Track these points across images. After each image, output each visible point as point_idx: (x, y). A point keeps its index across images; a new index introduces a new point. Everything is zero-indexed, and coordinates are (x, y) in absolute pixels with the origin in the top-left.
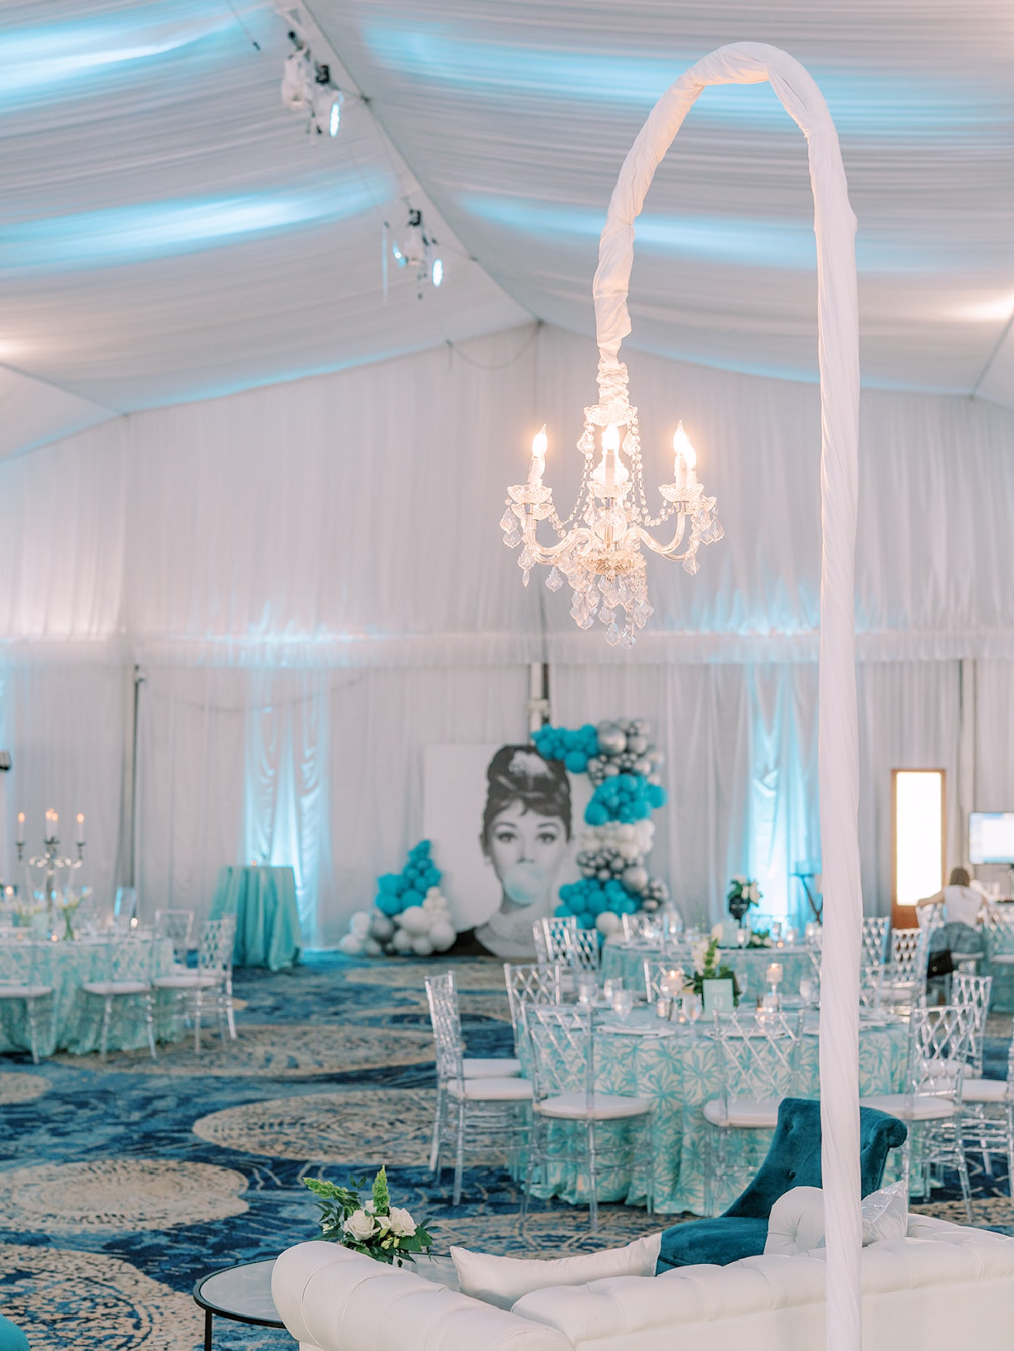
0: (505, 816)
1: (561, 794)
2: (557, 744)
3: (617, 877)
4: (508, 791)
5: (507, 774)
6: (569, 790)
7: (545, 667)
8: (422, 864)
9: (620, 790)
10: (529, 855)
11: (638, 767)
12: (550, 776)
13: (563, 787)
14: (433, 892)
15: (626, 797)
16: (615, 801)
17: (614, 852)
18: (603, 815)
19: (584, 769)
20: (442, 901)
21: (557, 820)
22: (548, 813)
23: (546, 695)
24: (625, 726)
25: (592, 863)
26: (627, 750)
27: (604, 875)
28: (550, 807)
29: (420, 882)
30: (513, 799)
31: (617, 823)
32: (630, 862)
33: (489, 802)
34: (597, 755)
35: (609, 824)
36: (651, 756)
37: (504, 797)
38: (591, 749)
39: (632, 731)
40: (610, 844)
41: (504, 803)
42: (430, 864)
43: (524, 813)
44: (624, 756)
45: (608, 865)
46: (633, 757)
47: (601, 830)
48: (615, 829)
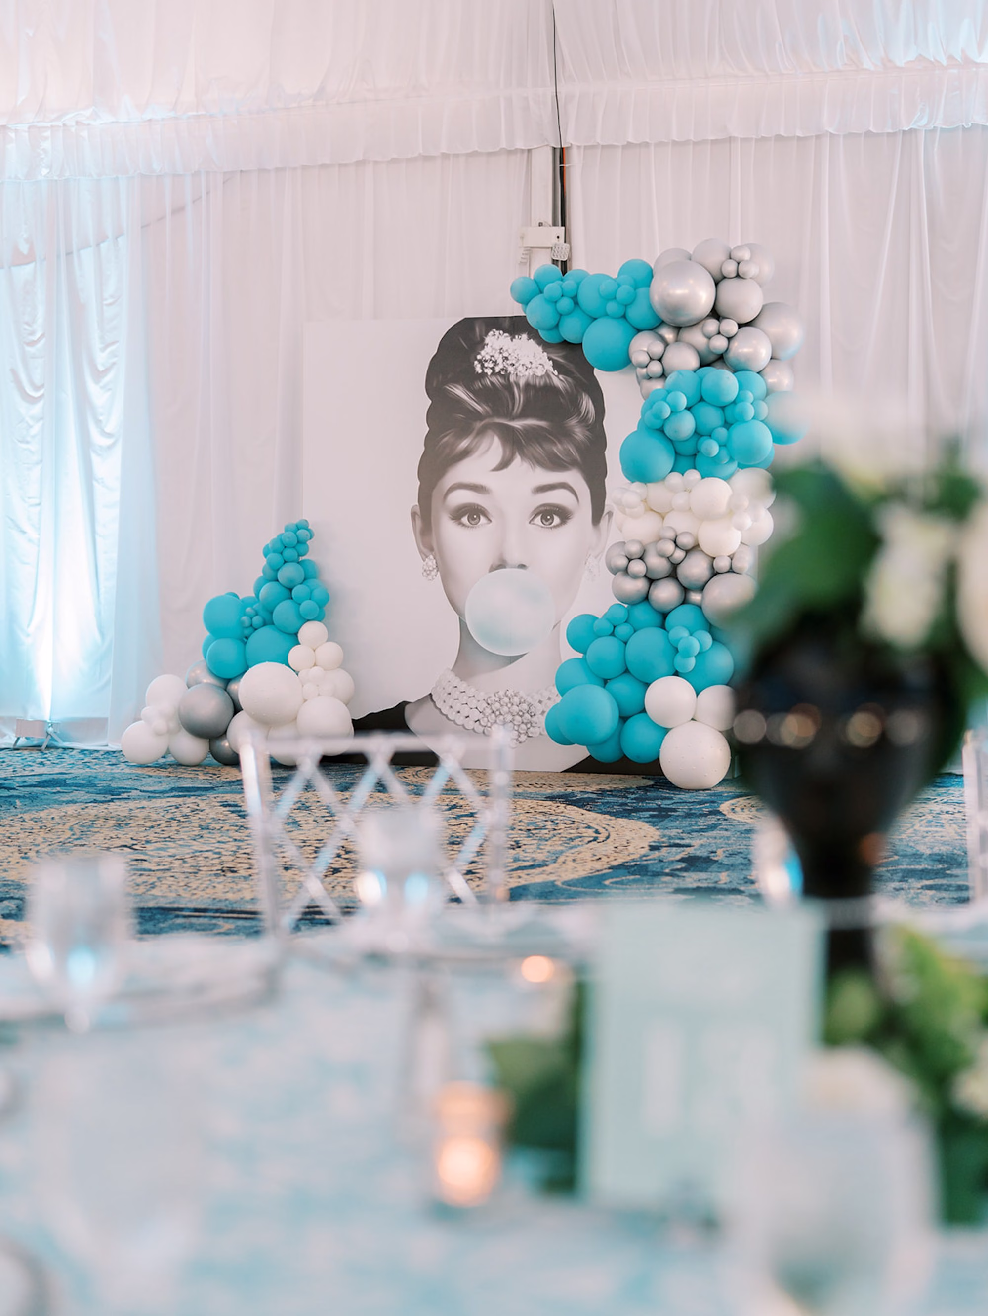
0: (464, 471)
1: (584, 420)
2: (565, 304)
3: (695, 597)
4: (476, 416)
5: (470, 378)
6: (600, 411)
7: (560, 155)
8: (288, 572)
9: (699, 400)
10: (514, 555)
11: (742, 349)
12: (558, 381)
13: (587, 404)
14: (310, 631)
15: (712, 417)
16: (686, 425)
17: (686, 541)
18: (663, 460)
19: (625, 362)
20: (330, 651)
21: (574, 477)
22: (556, 463)
23: (562, 216)
24: (715, 259)
25: (638, 567)
26: (715, 314)
27: (666, 593)
28: (558, 449)
29: (284, 611)
30: (482, 432)
31: (693, 475)
32: (722, 564)
33: (429, 440)
34: (656, 325)
35: (675, 479)
36: (773, 326)
37: (464, 432)
38: (637, 314)
39: (730, 268)
40: (680, 523)
41: (464, 444)
42: (309, 575)
43: (504, 464)
44: (712, 325)
45: (673, 574)
46: (730, 327)
47: (655, 491)
48: (688, 490)
